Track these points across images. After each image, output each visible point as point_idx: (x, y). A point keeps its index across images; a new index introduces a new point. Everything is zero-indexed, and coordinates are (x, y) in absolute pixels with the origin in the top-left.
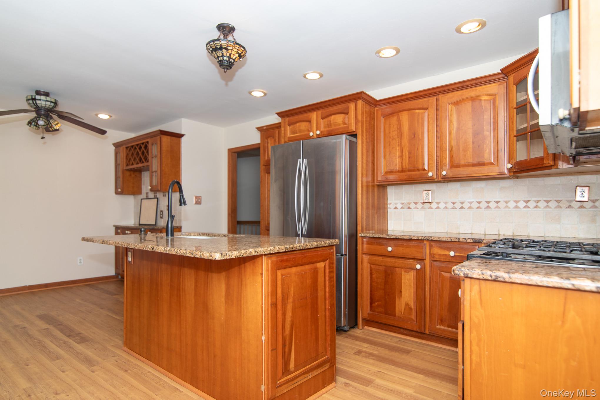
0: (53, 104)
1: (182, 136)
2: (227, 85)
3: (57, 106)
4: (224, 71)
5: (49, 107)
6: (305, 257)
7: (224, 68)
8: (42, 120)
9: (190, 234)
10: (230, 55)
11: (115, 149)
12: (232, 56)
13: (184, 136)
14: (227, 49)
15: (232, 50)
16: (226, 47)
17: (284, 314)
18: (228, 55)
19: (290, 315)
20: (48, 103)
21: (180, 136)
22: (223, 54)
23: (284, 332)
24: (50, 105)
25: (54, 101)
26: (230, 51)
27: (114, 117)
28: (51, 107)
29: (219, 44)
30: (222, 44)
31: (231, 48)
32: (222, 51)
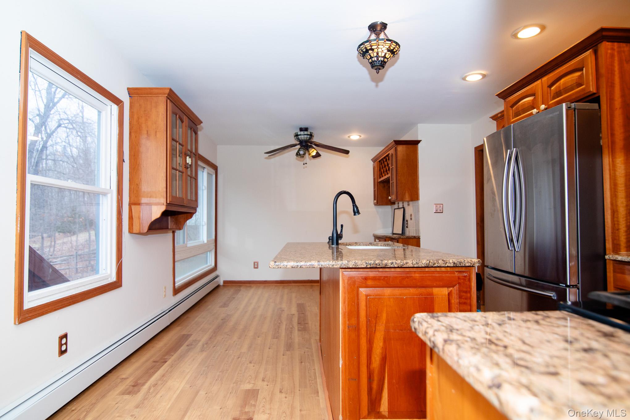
0: (309, 136)
1: (418, 142)
2: (377, 86)
3: (312, 137)
4: (377, 72)
5: (306, 139)
6: (407, 277)
7: (376, 69)
8: (303, 151)
9: (378, 244)
10: (378, 54)
11: (373, 164)
12: (380, 54)
13: (421, 142)
14: (372, 50)
15: (378, 48)
16: (370, 47)
17: (370, 342)
18: (375, 54)
19: (380, 346)
20: (306, 136)
21: (417, 142)
22: (370, 56)
23: (370, 364)
24: (307, 137)
25: (309, 134)
26: (376, 50)
27: (363, 136)
28: (308, 139)
29: (364, 48)
30: (366, 46)
31: (376, 47)
32: (369, 53)
